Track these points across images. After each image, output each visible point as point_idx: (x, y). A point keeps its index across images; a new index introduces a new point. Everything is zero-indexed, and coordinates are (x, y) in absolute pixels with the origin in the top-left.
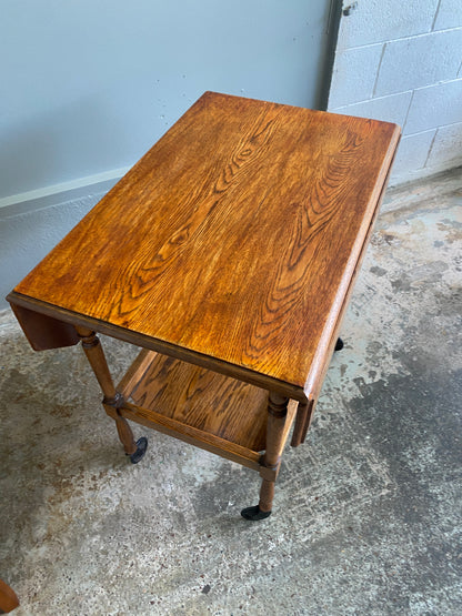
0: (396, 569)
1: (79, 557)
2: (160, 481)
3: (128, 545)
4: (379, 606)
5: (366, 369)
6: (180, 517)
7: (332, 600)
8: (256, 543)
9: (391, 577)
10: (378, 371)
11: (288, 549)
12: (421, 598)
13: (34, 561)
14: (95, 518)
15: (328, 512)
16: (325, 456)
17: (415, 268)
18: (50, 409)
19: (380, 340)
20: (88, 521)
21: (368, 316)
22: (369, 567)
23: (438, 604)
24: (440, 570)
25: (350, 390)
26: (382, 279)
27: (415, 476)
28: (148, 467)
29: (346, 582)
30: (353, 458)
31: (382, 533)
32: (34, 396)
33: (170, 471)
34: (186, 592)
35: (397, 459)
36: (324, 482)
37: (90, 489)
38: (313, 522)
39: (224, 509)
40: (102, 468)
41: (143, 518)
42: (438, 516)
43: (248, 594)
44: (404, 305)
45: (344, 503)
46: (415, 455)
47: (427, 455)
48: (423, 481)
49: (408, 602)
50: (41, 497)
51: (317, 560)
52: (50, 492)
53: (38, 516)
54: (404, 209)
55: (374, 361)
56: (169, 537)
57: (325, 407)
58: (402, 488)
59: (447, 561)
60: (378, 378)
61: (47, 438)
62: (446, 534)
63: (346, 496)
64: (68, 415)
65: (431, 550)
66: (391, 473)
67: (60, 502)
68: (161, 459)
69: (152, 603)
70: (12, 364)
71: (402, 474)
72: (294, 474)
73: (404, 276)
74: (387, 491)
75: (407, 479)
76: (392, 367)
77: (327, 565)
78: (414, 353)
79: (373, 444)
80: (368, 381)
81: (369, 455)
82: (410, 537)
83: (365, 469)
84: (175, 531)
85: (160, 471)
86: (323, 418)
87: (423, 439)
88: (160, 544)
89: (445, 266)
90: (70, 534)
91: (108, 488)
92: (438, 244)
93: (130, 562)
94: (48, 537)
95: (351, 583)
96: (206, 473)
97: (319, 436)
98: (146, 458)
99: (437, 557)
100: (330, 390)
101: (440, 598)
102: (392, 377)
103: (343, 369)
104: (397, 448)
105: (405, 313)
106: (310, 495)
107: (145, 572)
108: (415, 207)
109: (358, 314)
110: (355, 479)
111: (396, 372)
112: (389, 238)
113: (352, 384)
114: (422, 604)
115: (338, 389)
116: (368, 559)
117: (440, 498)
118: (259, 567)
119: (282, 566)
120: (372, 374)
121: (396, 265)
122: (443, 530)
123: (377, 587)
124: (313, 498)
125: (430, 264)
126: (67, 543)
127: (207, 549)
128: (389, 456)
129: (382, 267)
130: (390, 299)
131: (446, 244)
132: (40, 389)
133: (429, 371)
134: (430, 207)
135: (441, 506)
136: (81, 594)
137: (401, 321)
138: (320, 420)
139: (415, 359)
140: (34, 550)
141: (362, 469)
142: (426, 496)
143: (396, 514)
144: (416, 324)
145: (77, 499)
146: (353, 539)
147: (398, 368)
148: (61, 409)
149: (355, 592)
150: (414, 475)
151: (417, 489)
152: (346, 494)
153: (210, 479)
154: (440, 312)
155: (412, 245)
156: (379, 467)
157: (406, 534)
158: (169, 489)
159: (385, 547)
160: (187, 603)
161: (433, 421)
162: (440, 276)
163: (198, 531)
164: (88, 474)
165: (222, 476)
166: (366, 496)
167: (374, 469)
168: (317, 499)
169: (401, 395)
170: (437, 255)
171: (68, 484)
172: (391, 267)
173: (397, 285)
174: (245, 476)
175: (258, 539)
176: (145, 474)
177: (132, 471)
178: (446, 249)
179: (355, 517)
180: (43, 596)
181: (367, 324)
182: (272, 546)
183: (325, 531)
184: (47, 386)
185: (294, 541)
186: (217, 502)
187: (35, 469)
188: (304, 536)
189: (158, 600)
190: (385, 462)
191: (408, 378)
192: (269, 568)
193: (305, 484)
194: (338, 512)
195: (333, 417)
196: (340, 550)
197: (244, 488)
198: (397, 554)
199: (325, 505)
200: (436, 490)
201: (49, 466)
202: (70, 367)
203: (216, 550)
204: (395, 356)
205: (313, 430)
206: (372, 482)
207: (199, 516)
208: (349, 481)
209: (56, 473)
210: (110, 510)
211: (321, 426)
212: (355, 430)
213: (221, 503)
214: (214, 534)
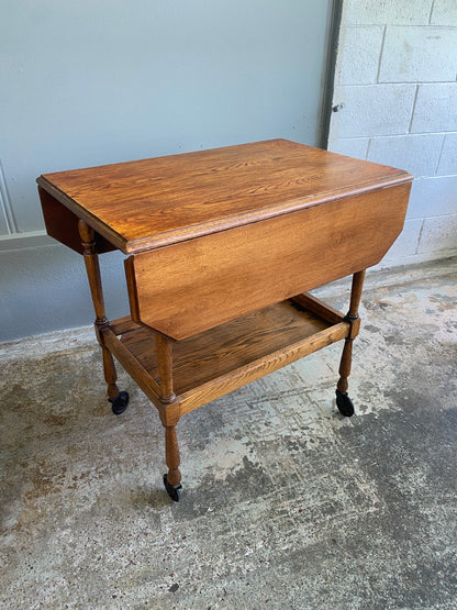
0: (382, 583)
1: (46, 548)
2: (141, 485)
3: (99, 540)
5: (357, 403)
6: (157, 518)
8: (233, 548)
9: (377, 591)
10: (370, 406)
11: (266, 555)
14: (69, 513)
15: (311, 524)
16: (311, 474)
17: (407, 328)
18: (44, 418)
19: (372, 381)
20: (61, 515)
21: (362, 362)
22: (352, 579)
24: (431, 587)
25: (340, 419)
26: (376, 334)
27: (403, 497)
28: (131, 472)
29: (326, 592)
30: (341, 477)
31: (368, 548)
32: (31, 406)
33: (152, 477)
34: (152, 589)
35: (386, 481)
36: (308, 496)
37: (69, 487)
38: (295, 532)
39: (202, 514)
40: (84, 470)
41: (118, 517)
42: (428, 536)
43: (218, 596)
44: (397, 355)
45: (328, 517)
46: (405, 478)
47: (417, 479)
48: (413, 503)
50: (18, 492)
51: (296, 569)
52: (29, 487)
53: (11, 509)
54: (397, 286)
55: (366, 398)
56: (142, 536)
57: (314, 432)
58: (391, 508)
59: (439, 579)
60: (369, 411)
61: (35, 442)
62: (438, 553)
63: (331, 511)
64: (60, 424)
65: (420, 567)
66: (380, 493)
67: (37, 496)
68: (145, 466)
69: (114, 597)
70: (17, 381)
71: (391, 494)
72: (279, 488)
73: (397, 333)
74: (375, 509)
75: (396, 500)
76: (384, 403)
77: (307, 574)
78: (405, 393)
79: (362, 466)
80: (359, 413)
81: (357, 476)
82: (398, 553)
83: (352, 488)
84: (149, 531)
85: (142, 476)
86: (312, 441)
87: (412, 465)
88: (131, 541)
89: (437, 328)
90: (40, 526)
91: (88, 487)
92: (429, 312)
93: (98, 556)
94: (18, 527)
95: (331, 593)
96: (188, 481)
97: (307, 456)
98: (130, 464)
99: (428, 575)
100: (320, 418)
102: (383, 412)
104: (386, 471)
105: (397, 362)
106: (293, 507)
107: (112, 567)
108: (407, 285)
110: (341, 495)
111: (388, 408)
112: (383, 305)
115: (329, 418)
116: (351, 571)
117: (431, 519)
118: (233, 570)
119: (258, 572)
120: (363, 408)
121: (389, 325)
122: (434, 549)
123: (360, 599)
124: (297, 510)
125: (422, 326)
126: (35, 534)
127: (181, 550)
128: (378, 478)
129: (376, 326)
130: (383, 350)
131: (438, 312)
132: (39, 402)
133: (420, 409)
134: (422, 285)
135: (432, 526)
136: (40, 583)
137: (393, 367)
138: (308, 443)
139: (406, 398)
140: (1, 538)
141: (349, 487)
142: (416, 516)
143: (384, 530)
144: (408, 371)
145: (55, 495)
146: (335, 552)
147: (390, 405)
148: (55, 419)
149: (336, 602)
151: (407, 509)
152: (332, 509)
153: (191, 486)
154: (431, 363)
155: (404, 311)
156: (368, 487)
157: (394, 550)
158: (149, 493)
159: (371, 561)
160: (152, 601)
161: (424, 450)
162: (432, 335)
163: (174, 532)
164: (70, 475)
165: (205, 484)
166: (352, 512)
167: (362, 488)
168: (300, 511)
169: (391, 427)
170: (429, 320)
171: (47, 482)
172: (384, 327)
173: (390, 340)
174: (229, 486)
175: (235, 544)
176: (127, 478)
177: (114, 474)
178: (438, 315)
179: (340, 531)
181: (359, 368)
182: (249, 551)
183: (307, 541)
184: (45, 399)
185: (273, 548)
186: (196, 507)
187: (18, 467)
188: (285, 544)
189: (121, 594)
190: (373, 482)
191: (398, 413)
192: (244, 572)
193: (289, 497)
194: (323, 524)
195: (322, 441)
196: (322, 560)
197: (225, 496)
198: (384, 569)
199: (309, 517)
200: (427, 512)
201: (32, 465)
202: (71, 386)
203: (190, 552)
204: (386, 394)
205: (301, 450)
206: (359, 500)
207: (175, 518)
208: (335, 497)
209: (38, 472)
210: (86, 507)
211: (310, 448)
212: (344, 453)
213: (200, 508)
214: (189, 536)
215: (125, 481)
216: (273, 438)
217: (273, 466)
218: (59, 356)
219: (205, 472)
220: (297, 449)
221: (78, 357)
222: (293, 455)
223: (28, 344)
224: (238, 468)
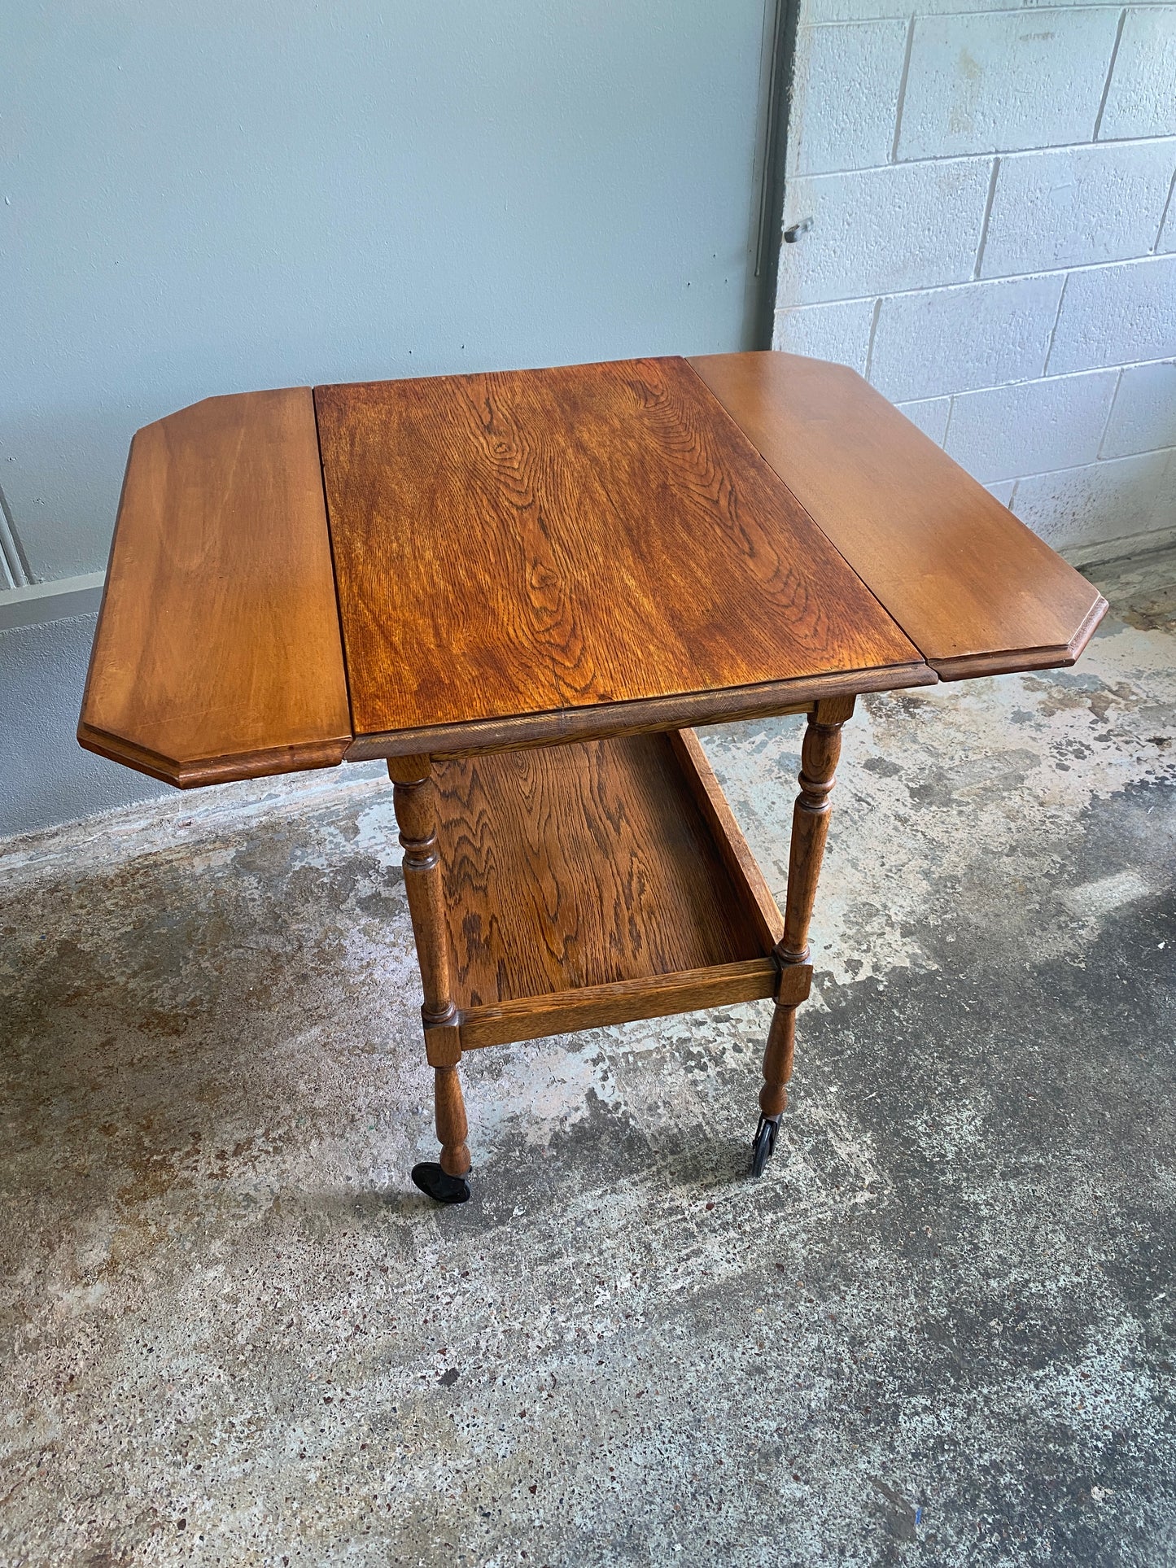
0: (874, 1349)
1: (175, 1308)
2: (367, 1163)
3: (287, 1286)
4: (831, 1420)
5: (839, 955)
6: (405, 1235)
7: (726, 1405)
8: (567, 1291)
9: (865, 1365)
10: (867, 961)
11: (638, 1304)
12: (925, 1408)
13: (75, 1312)
14: (217, 1231)
15: (732, 1234)
17: (966, 761)
18: (138, 1020)
19: (876, 901)
20: (200, 1237)
21: (853, 852)
22: (814, 1343)
23: (963, 1420)
24: (973, 1353)
26: (891, 782)
27: (932, 1167)
28: (342, 1136)
29: (760, 1370)
30: (799, 1130)
31: (848, 1279)
32: (106, 992)
33: (389, 1145)
34: (403, 1382)
35: (897, 1133)
36: (727, 1174)
37: (211, 1175)
38: (697, 1252)
39: (502, 1222)
40: (240, 1136)
41: (322, 1237)
42: (976, 1247)
43: (540, 1389)
44: (935, 833)
45: (769, 1217)
46: (936, 1126)
47: (962, 1128)
48: (950, 1177)
49: (895, 1416)
50: (102, 1189)
51: (700, 1327)
52: (125, 1177)
53: (92, 1227)
55: (860, 941)
56: (376, 1273)
57: (742, 1027)
58: (903, 1192)
59: (990, 1337)
60: (864, 973)
61: (125, 1076)
62: (993, 1283)
63: (776, 1204)
64: (177, 1032)
65: (954, 1312)
66: (880, 1161)
67: (144, 1198)
68: (372, 1121)
69: (328, 1400)
70: (64, 930)
71: (903, 1162)
72: (664, 1158)
73: (940, 777)
74: (867, 1195)
75: (914, 1174)
76: (899, 952)
77: (721, 1337)
78: (949, 927)
79: (845, 1102)
80: (844, 979)
81: (833, 1124)
82: (911, 1286)
83: (820, 1152)
84: (389, 1262)
85: (367, 1144)
86: (736, 1048)
87: (954, 1096)
88: (353, 1286)
89: (1034, 760)
90: (159, 1262)
91: (250, 1174)
92: (1020, 717)
93: (286, 1319)
94: (111, 1266)
95: (771, 1373)
97: (725, 1083)
98: (339, 1118)
99: (969, 1327)
101: (970, 1409)
102: (898, 974)
104: (897, 1111)
105: (935, 848)
106: (696, 1199)
107: (319, 1340)
110: (798, 1169)
111: (907, 963)
112: (911, 703)
114: (929, 1419)
116: (814, 1327)
117: (984, 1211)
118: (570, 1336)
119: (620, 1338)
120: (853, 966)
121: (923, 757)
122: (987, 1275)
123: (829, 1382)
124: (702, 1204)
125: (1000, 756)
126: (150, 1278)
127: (459, 1299)
128: (878, 1128)
129: (893, 760)
130: (904, 821)
131: (1040, 718)
132: (121, 980)
133: (979, 964)
135: (985, 1226)
136: (172, 1380)
137: (926, 864)
138: (727, 1057)
139: (950, 939)
140: (78, 1291)
141: (815, 1151)
142: (954, 1206)
143: (885, 1240)
144: (960, 872)
145: (182, 1194)
146: (782, 1288)
147: (913, 957)
148: (162, 1019)
149: (778, 1391)
150: (931, 1165)
151: (935, 1193)
152: (776, 1199)
154: (1013, 849)
155: (959, 718)
156: (855, 1148)
157: (903, 1280)
158: (384, 1180)
159: (853, 1306)
160: (405, 1405)
161: (983, 1059)
162: (1022, 779)
163: (442, 1263)
164: (209, 1148)
165: (505, 1157)
166: (820, 1205)
167: (842, 1151)
168: (709, 1207)
169: (913, 1009)
170: (1017, 738)
171: (163, 1165)
172: (911, 760)
173: (922, 794)
174: (556, 1158)
175: (571, 1282)
176: (335, 1149)
177: (306, 1143)
178: (1039, 727)
179: (793, 1245)
180: (88, 1382)
181: (849, 870)
182: (603, 1297)
183: (723, 1271)
184: (135, 974)
185: (651, 1288)
186: (488, 1208)
187: (94, 1135)
188: (676, 1278)
189: (341, 1395)
190: (867, 1138)
191: (932, 975)
192: (593, 1339)
193: (687, 1178)
194: (755, 1234)
195: (759, 1047)
196: (754, 1308)
197: (550, 1181)
198: (880, 1320)
199: (727, 1220)
200: (978, 1197)
201: (124, 1130)
202: (190, 940)
203: (478, 1302)
204: (907, 932)
205: (712, 1071)
206: (834, 1178)
207: (445, 1234)
208: (785, 1172)
209: (140, 1144)
210: (252, 1218)
211: (731, 1064)
212: (805, 1075)
213: (496, 1210)
214: (476, 1270)
215: (330, 1157)
216: (651, 1044)
217: (653, 1109)
218: (156, 865)
219: (506, 1129)
220: (704, 1068)
221: (199, 865)
222: (695, 1083)
223: (77, 836)
224: (575, 1118)
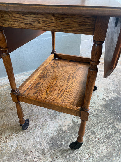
2: (34, 137)
5: (105, 96)
6: (43, 151)
10: (110, 96)
14: (6, 154)
15: (104, 144)
16: (98, 124)
19: (108, 88)
20: (2, 155)
21: (102, 82)
25: (102, 102)
28: (29, 132)
30: (109, 124)
33: (38, 133)
36: (100, 133)
37: (4, 142)
38: (99, 148)
39: (61, 146)
40: (10, 134)
41: (27, 153)
44: (112, 79)
45: (109, 140)
55: (108, 93)
56: (38, 160)
57: (94, 107)
60: (110, 98)
63: (109, 137)
68: (35, 128)
72: (88, 131)
78: (119, 91)
79: (115, 118)
80: (107, 99)
81: (114, 122)
83: (114, 127)
84: (41, 157)
85: (34, 133)
86: (94, 111)
91: (12, 141)
96: (53, 132)
97: (94, 117)
98: (28, 128)
100: (95, 102)
102: (115, 98)
103: (98, 96)
106: (95, 138)
109: (99, 81)
110: (111, 131)
111: (115, 96)
112: (103, 64)
113: (102, 100)
115: (98, 102)
120: (108, 97)
124: (97, 139)
137: (113, 83)
138: (93, 112)
141: (113, 127)
146: (116, 154)
152: (109, 136)
153: (55, 135)
156: (119, 126)
158: (38, 140)
163: (51, 156)
164: (4, 136)
165: (60, 133)
166: (117, 137)
167: (117, 126)
168: (98, 139)
169: (119, 103)
174: (69, 132)
175: (77, 158)
176: (28, 134)
177: (23, 134)
179: (115, 145)
181: (102, 84)
183: (105, 152)
185: (93, 157)
186: (58, 143)
188: (97, 154)
191: (120, 98)
193: (93, 134)
194: (108, 144)
195: (98, 110)
196: (113, 159)
197: (69, 137)
199: (102, 141)
204: (114, 92)
205: (91, 115)
206: (118, 132)
207: (51, 149)
208: (109, 131)
210: (13, 150)
211: (94, 114)
212: (107, 114)
213: (60, 144)
214: (58, 157)
215: (27, 136)
219: (59, 128)
221: (2, 89)
224: (71, 125)
